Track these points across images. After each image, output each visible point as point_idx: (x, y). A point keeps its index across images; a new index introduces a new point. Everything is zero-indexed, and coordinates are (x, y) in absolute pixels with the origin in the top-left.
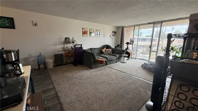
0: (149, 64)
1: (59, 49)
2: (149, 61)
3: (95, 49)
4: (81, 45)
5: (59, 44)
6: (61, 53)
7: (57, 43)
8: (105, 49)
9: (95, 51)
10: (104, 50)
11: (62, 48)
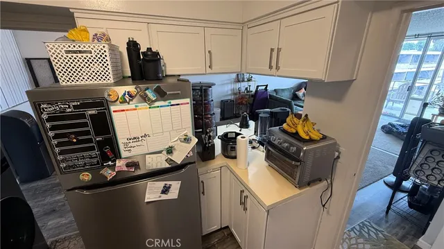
0: (400, 125)
1: (227, 92)
2: (400, 119)
3: (283, 90)
4: (267, 86)
5: (227, 84)
6: (229, 98)
7: (225, 82)
8: (303, 90)
9: (283, 94)
10: (300, 94)
11: (231, 90)
